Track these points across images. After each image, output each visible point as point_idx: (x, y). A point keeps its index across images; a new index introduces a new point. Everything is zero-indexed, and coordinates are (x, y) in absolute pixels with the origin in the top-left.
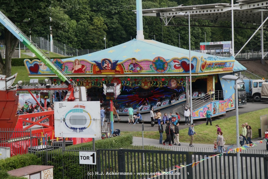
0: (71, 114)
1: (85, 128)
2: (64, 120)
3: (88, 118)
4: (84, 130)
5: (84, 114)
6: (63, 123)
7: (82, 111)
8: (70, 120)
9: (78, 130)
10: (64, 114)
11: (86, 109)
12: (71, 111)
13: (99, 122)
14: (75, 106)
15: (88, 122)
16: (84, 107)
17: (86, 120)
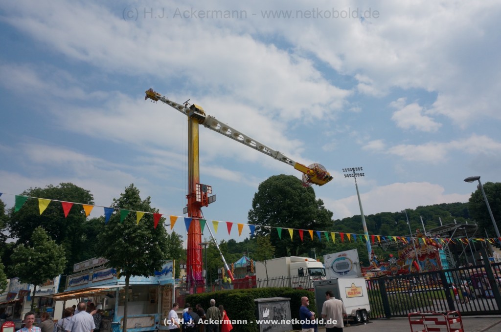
0: (337, 262)
1: (348, 271)
2: (332, 267)
3: (349, 263)
4: (348, 273)
5: (346, 260)
6: (331, 271)
7: (344, 259)
8: (336, 267)
9: (343, 273)
10: (331, 263)
11: (348, 256)
12: (336, 260)
13: (358, 265)
14: (339, 256)
15: (350, 266)
16: (345, 255)
17: (348, 265)
